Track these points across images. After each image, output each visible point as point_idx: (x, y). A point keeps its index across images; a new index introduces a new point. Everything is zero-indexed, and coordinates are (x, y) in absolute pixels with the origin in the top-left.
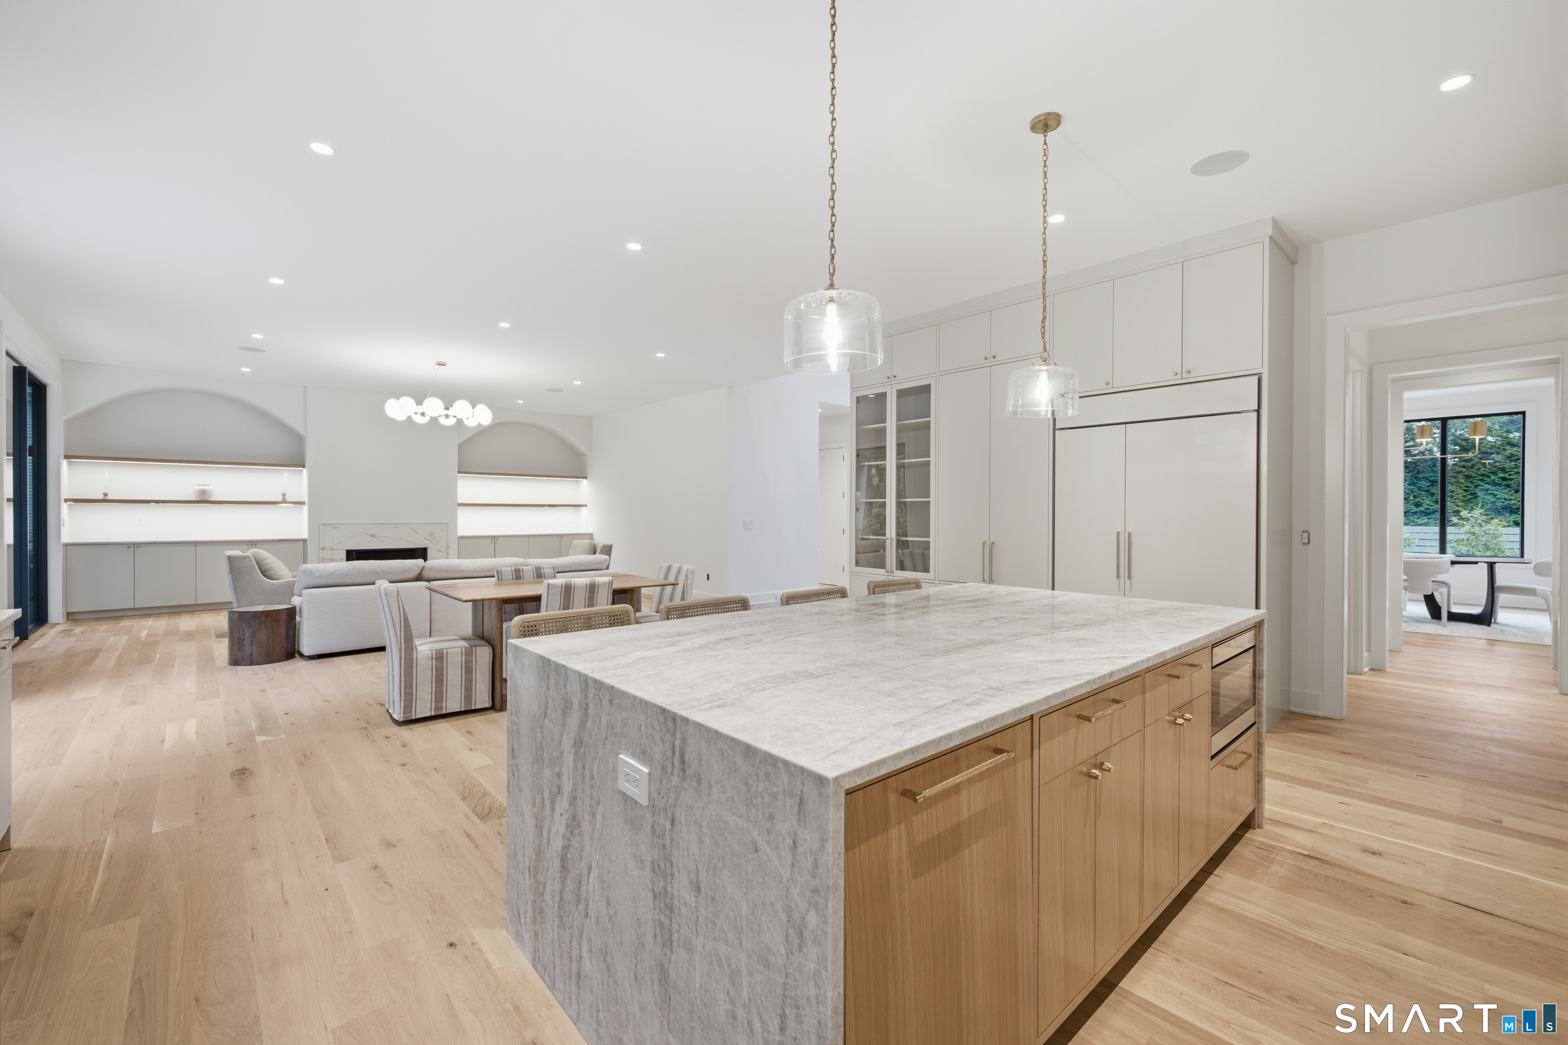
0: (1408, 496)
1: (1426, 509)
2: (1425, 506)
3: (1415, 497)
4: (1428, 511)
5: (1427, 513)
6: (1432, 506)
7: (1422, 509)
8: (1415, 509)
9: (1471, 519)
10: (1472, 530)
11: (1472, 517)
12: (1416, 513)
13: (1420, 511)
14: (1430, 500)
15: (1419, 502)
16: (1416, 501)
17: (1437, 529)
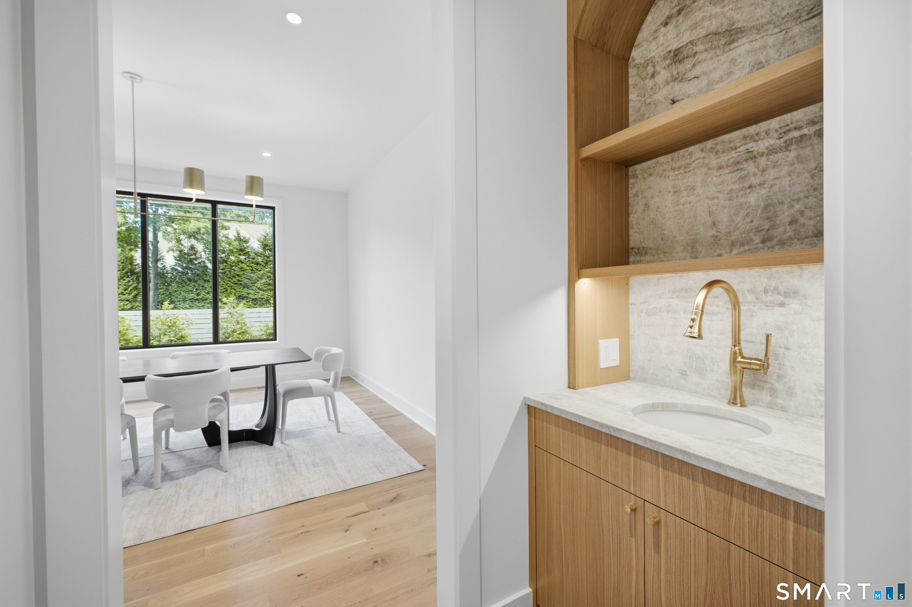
0: (193, 289)
1: (203, 297)
2: (202, 295)
3: (197, 290)
4: (203, 298)
5: (204, 300)
6: (205, 295)
7: (200, 297)
8: (197, 298)
9: (229, 303)
10: (230, 311)
11: (229, 302)
12: (197, 299)
13: (199, 298)
14: (205, 292)
15: (199, 293)
16: (197, 292)
17: (211, 311)
